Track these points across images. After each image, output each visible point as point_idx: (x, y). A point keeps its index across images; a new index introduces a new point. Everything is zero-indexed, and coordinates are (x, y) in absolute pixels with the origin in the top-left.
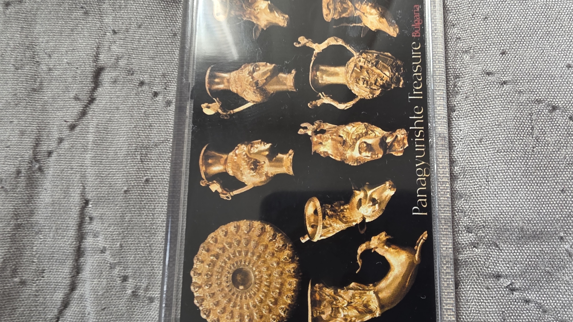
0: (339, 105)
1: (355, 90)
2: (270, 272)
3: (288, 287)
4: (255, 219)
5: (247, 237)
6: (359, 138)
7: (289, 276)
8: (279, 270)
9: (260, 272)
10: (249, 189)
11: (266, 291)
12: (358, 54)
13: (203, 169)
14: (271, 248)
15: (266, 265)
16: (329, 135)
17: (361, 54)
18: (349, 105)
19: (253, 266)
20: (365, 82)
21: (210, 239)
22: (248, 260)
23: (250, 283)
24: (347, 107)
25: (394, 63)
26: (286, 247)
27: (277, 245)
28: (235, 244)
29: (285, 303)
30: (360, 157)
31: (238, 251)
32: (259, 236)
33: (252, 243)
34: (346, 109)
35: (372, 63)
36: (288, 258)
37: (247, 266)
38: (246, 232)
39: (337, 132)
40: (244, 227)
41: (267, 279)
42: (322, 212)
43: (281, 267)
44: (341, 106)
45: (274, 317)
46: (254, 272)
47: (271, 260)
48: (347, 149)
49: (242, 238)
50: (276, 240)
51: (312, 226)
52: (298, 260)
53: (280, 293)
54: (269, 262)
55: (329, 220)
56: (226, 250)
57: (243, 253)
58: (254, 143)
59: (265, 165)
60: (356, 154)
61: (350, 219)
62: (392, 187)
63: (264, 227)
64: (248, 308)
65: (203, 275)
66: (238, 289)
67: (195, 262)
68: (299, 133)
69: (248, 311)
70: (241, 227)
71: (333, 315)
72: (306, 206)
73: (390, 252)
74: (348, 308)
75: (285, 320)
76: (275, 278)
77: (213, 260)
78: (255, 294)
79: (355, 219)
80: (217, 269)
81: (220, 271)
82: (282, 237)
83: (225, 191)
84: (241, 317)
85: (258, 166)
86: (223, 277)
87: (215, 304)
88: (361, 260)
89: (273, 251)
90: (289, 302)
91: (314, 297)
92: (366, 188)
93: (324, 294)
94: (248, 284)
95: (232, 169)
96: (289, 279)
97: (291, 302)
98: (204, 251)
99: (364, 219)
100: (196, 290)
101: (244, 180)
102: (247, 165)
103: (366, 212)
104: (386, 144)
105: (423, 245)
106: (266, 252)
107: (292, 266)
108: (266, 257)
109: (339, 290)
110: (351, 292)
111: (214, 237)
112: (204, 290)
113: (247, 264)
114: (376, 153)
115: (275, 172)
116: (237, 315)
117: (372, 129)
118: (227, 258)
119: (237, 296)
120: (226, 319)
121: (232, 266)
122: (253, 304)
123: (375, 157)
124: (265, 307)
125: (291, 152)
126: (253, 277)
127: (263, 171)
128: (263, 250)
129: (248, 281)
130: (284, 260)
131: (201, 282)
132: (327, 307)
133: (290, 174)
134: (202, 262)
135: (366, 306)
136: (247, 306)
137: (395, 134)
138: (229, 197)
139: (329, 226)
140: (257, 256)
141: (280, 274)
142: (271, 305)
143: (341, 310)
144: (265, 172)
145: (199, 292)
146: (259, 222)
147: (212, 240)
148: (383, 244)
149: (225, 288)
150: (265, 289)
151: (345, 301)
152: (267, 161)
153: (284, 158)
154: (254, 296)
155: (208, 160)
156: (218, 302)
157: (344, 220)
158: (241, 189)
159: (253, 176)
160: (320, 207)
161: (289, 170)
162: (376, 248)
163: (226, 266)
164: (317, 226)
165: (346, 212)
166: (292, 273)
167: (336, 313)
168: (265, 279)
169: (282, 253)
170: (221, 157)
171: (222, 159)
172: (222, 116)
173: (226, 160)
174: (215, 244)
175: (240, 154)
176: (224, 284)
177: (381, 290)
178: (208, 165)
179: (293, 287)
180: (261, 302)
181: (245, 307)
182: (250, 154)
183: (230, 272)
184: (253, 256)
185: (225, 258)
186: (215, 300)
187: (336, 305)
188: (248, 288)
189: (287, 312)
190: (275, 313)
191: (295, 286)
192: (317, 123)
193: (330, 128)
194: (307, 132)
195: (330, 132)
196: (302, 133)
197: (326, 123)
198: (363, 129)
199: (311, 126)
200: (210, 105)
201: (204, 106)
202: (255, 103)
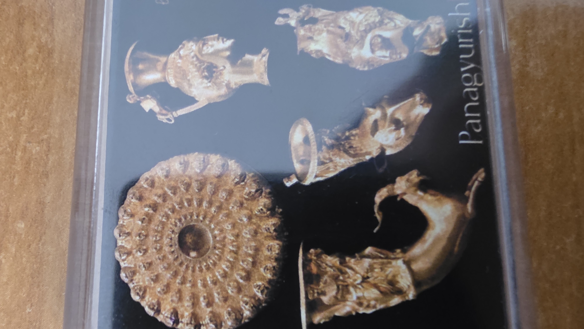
2: (237, 231)
3: (267, 253)
4: (212, 153)
5: (202, 178)
6: (370, 30)
7: (267, 236)
8: (251, 227)
9: (221, 231)
10: (201, 107)
11: (231, 260)
13: (130, 78)
14: (238, 195)
15: (231, 221)
16: (323, 26)
19: (210, 222)
21: (142, 182)
22: (202, 213)
23: (206, 247)
26: (261, 193)
27: (247, 190)
28: (182, 189)
29: (262, 278)
30: (372, 58)
31: (187, 199)
32: (219, 177)
33: (209, 188)
36: (265, 210)
37: (202, 221)
38: (199, 171)
39: (335, 21)
40: (195, 162)
41: (233, 241)
42: (316, 141)
43: (255, 224)
45: (245, 299)
46: (212, 231)
47: (238, 212)
48: (351, 45)
49: (193, 180)
50: (246, 183)
51: (302, 162)
52: (281, 213)
53: (254, 263)
54: (236, 216)
55: (328, 153)
56: (168, 198)
57: (195, 203)
58: (207, 39)
59: (225, 72)
60: (366, 53)
61: (361, 150)
62: (425, 102)
63: (226, 164)
64: (205, 285)
65: (133, 234)
66: (187, 257)
67: (120, 215)
68: (276, 23)
69: (204, 290)
70: (190, 163)
71: (339, 297)
72: (290, 132)
73: (427, 201)
74: (363, 287)
75: (264, 305)
76: (246, 240)
77: (148, 213)
78: (215, 264)
79: (369, 150)
80: (155, 226)
81: (160, 229)
82: (254, 179)
83: (166, 109)
84: (194, 298)
85: (215, 73)
86: (164, 238)
87: (152, 280)
88: (381, 213)
89: (241, 199)
90: (269, 276)
91: (308, 268)
92: (384, 104)
93: (324, 265)
94: (204, 249)
95: (175, 77)
96: (267, 241)
97: (273, 276)
98: (134, 199)
99: (383, 150)
100: (124, 257)
101: (193, 93)
102: (198, 71)
103: (387, 140)
104: (413, 38)
105: (479, 189)
106: (230, 201)
107: (272, 221)
108: (230, 208)
109: (347, 259)
110: (367, 262)
111: (150, 179)
112: (135, 258)
113: (201, 218)
114: (398, 52)
115: (242, 81)
116: (187, 296)
117: (390, 16)
118: (170, 209)
119: (187, 267)
120: (171, 303)
121: (177, 221)
122: (212, 279)
123: (396, 58)
124: (231, 284)
125: (264, 51)
126: (211, 239)
127: (222, 80)
128: (225, 197)
129: (203, 245)
130: (258, 213)
131: (131, 245)
132: (330, 284)
133: (264, 84)
134: (132, 216)
135: (392, 283)
136: (202, 283)
137: (426, 24)
138: (171, 119)
139: (328, 161)
140: (217, 207)
141: (252, 233)
142: (241, 281)
143: (351, 289)
144: (226, 82)
145: (127, 261)
146: (218, 155)
147: (145, 183)
148: (414, 188)
149: (168, 254)
150: (231, 257)
151: (358, 275)
152: (228, 66)
153: (254, 60)
154: (213, 268)
155: (138, 65)
156: (157, 276)
157: (352, 152)
158: (189, 108)
159: (208, 87)
160: (313, 133)
161: (263, 78)
162: (404, 194)
163: (169, 222)
164: (309, 162)
165: (354, 140)
166: (272, 232)
167: (344, 293)
168: (230, 241)
169: (256, 202)
170: (158, 61)
171: (159, 63)
172: (159, 1)
173: (165, 64)
174: (150, 188)
175: (186, 55)
176: (167, 249)
177: (415, 259)
178: (137, 72)
179: (274, 253)
180: (225, 275)
181: (199, 283)
182: (202, 55)
183: (176, 231)
184: (211, 207)
185: (167, 209)
186: (152, 273)
187: (344, 281)
188: (203, 255)
189: (265, 291)
190: (247, 293)
191: (277, 252)
192: (304, 9)
193: (325, 16)
194: (289, 22)
195: (325, 21)
196: (282, 24)
197: (318, 9)
198: (375, 16)
199: (295, 13)
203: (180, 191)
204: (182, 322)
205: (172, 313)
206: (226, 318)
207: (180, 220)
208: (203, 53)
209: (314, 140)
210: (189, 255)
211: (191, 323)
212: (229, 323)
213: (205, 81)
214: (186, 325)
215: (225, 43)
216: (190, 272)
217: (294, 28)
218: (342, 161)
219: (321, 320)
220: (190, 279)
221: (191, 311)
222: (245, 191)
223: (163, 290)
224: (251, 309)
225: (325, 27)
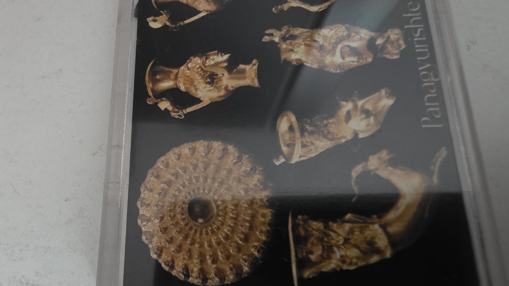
0: (312, 7)
2: (236, 202)
3: (261, 219)
4: (214, 140)
7: (262, 206)
8: (248, 198)
9: (223, 201)
10: (205, 105)
11: (232, 225)
13: (149, 86)
14: (236, 172)
15: (231, 194)
16: (301, 40)
18: (323, 7)
21: (159, 164)
22: (208, 187)
23: (211, 215)
24: (320, 9)
26: (255, 171)
27: (243, 168)
28: (191, 169)
29: (259, 240)
31: (194, 177)
32: (221, 158)
33: (212, 168)
34: (320, 11)
36: (259, 184)
38: (204, 154)
40: (201, 148)
41: (233, 210)
43: (251, 196)
44: (314, 9)
45: (245, 257)
46: (216, 201)
47: (237, 187)
49: (199, 162)
50: (242, 163)
51: (288, 146)
53: (251, 228)
54: (235, 189)
55: (309, 138)
56: (179, 176)
57: (201, 180)
58: (209, 54)
59: (224, 78)
61: (337, 135)
62: (389, 95)
63: (226, 149)
64: (210, 246)
65: (152, 206)
66: (196, 223)
67: (142, 190)
68: (264, 40)
69: (210, 249)
70: (197, 149)
71: (325, 256)
72: (278, 122)
73: (396, 175)
74: (345, 247)
75: (260, 262)
76: (244, 209)
77: (164, 188)
78: (218, 228)
79: (344, 135)
80: (170, 198)
81: (173, 200)
82: (249, 160)
83: (177, 108)
84: (201, 257)
85: (216, 80)
86: (177, 208)
87: (167, 241)
88: (357, 185)
89: (239, 176)
90: (264, 238)
91: (297, 232)
92: (355, 98)
93: (311, 229)
94: (209, 216)
95: (184, 83)
96: (261, 209)
97: (267, 238)
98: (153, 177)
99: (356, 134)
100: (144, 224)
101: (199, 95)
102: (202, 78)
103: (359, 127)
105: (442, 164)
106: (230, 177)
107: (265, 193)
108: (230, 183)
109: (330, 223)
110: (347, 226)
111: (165, 161)
112: (154, 224)
113: (206, 192)
115: (237, 85)
116: (196, 255)
118: (181, 185)
119: (196, 231)
120: (183, 260)
121: (187, 194)
122: (216, 241)
124: (233, 244)
125: (254, 61)
126: (215, 208)
127: (221, 84)
128: (226, 175)
129: (209, 214)
130: (253, 186)
131: (150, 214)
132: (316, 245)
133: (255, 86)
134: (151, 190)
135: (371, 243)
136: (208, 244)
138: (181, 115)
139: (310, 144)
140: (219, 182)
141: (249, 202)
142: (240, 242)
143: (335, 249)
144: (224, 86)
145: (147, 226)
146: (220, 142)
147: (162, 165)
148: (385, 165)
149: (180, 220)
150: (231, 223)
151: (341, 237)
152: (226, 74)
153: (246, 68)
154: (217, 231)
155: (156, 76)
156: (172, 238)
157: (330, 137)
158: (196, 106)
159: (210, 90)
160: (296, 122)
161: (254, 82)
162: (377, 169)
163: (180, 195)
164: (294, 145)
165: (331, 127)
166: (265, 202)
167: (329, 252)
168: (230, 210)
169: (251, 177)
170: (171, 72)
171: (172, 74)
172: (171, 29)
173: (177, 74)
174: (165, 169)
175: (193, 67)
176: (179, 216)
177: (390, 223)
178: (155, 82)
179: (267, 219)
180: (227, 237)
181: (206, 245)
182: (205, 67)
183: (186, 202)
184: (214, 183)
185: (179, 185)
186: (167, 236)
187: (328, 242)
188: (209, 221)
189: (261, 251)
190: (246, 253)
191: (270, 218)
192: (286, 29)
193: (302, 33)
194: (273, 39)
195: (302, 37)
196: (268, 40)
197: (297, 28)
198: (343, 31)
199: (278, 32)
200: (157, 18)
201: (149, 19)
202: (209, 13)
203: (189, 170)
204: (192, 276)
205: (184, 269)
206: (228, 273)
207: (190, 193)
208: (206, 65)
209: (298, 128)
210: (197, 221)
211: (199, 277)
212: (231, 277)
213: (208, 86)
214: (195, 279)
215: (223, 57)
216: (198, 235)
217: (277, 43)
218: (322, 144)
219: (309, 275)
220: (198, 240)
221: (200, 267)
222: (242, 169)
223: (176, 250)
224: (249, 265)
225: (303, 41)
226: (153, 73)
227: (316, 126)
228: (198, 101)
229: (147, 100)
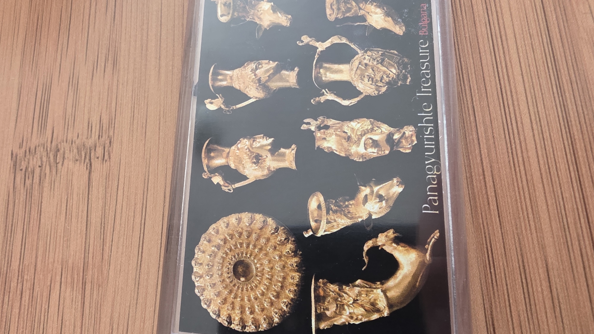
0: (344, 101)
1: (360, 86)
2: (272, 265)
3: (291, 281)
4: (257, 212)
5: (250, 229)
6: (364, 135)
7: (291, 269)
8: (281, 263)
9: (261, 264)
10: (250, 182)
11: (267, 284)
12: (363, 52)
13: (205, 162)
14: (273, 241)
16: (333, 130)
17: (366, 53)
18: (354, 101)
19: (254, 258)
20: (370, 79)
21: (211, 230)
22: (250, 252)
24: (351, 103)
25: (401, 61)
26: (288, 241)
27: (279, 238)
28: (237, 236)
29: (287, 297)
30: (366, 153)
31: (239, 243)
32: (261, 229)
33: (254, 236)
34: (350, 105)
35: (378, 61)
36: (290, 252)
37: (249, 258)
38: (248, 225)
39: (341, 128)
40: (246, 219)
41: (269, 272)
42: (326, 207)
43: (283, 261)
44: (346, 103)
45: (276, 310)
46: (255, 264)
47: (273, 253)
48: (351, 144)
49: (244, 231)
50: (278, 234)
51: (316, 221)
52: (301, 255)
53: (282, 287)
54: (271, 255)
55: (333, 216)
56: (227, 241)
57: (245, 245)
58: (256, 137)
59: (267, 159)
60: (361, 150)
61: (356, 215)
62: (400, 184)
63: (266, 221)
64: (249, 300)
65: (204, 265)
67: (196, 251)
68: (302, 128)
69: (249, 303)
70: (243, 219)
71: (338, 312)
72: (309, 200)
73: (398, 250)
74: (353, 306)
75: (287, 315)
76: (277, 271)
77: (214, 251)
78: (256, 286)
79: (361, 215)
80: (218, 260)
81: (221, 262)
82: (284, 231)
83: (227, 183)
84: (242, 308)
85: (261, 161)
86: (224, 268)
87: (215, 295)
88: (367, 257)
89: (275, 244)
90: (292, 296)
91: (317, 292)
92: (372, 184)
93: (328, 290)
94: (250, 276)
95: (234, 162)
96: (291, 272)
97: (294, 297)
98: (206, 241)
99: (370, 215)
100: (197, 279)
101: (246, 173)
102: (250, 159)
103: (373, 209)
104: (393, 140)
105: (434, 243)
106: (268, 245)
107: (295, 260)
108: (268, 250)
109: (344, 287)
110: (357, 290)
111: (216, 228)
112: (205, 280)
113: (248, 256)
114: (383, 149)
115: (278, 166)
116: (237, 307)
117: (378, 125)
118: (228, 249)
119: (238, 288)
120: (227, 310)
121: (233, 257)
122: (254, 297)
123: (382, 153)
125: (293, 146)
126: (255, 269)
127: (265, 165)
128: (265, 242)
129: (250, 273)
130: (286, 254)
131: (202, 271)
132: (332, 303)
133: (293, 169)
134: (204, 252)
135: (373, 304)
136: (248, 298)
137: (402, 131)
138: (231, 189)
139: (333, 221)
140: (259, 249)
141: (282, 267)
142: (273, 298)
143: (346, 307)
144: (267, 166)
145: (200, 282)
146: (261, 215)
147: (214, 231)
148: (391, 242)
149: (226, 279)
150: (267, 282)
151: (351, 298)
152: (269, 156)
153: (286, 152)
154: (255, 289)
155: (211, 153)
156: (219, 293)
157: (350, 216)
158: (243, 182)
160: (324, 202)
161: (292, 165)
162: (384, 245)
163: (227, 258)
164: (321, 221)
165: (352, 207)
166: (295, 267)
167: (341, 310)
168: (267, 272)
169: (285, 246)
170: (224, 151)
171: (224, 152)
172: (225, 112)
173: (228, 153)
174: (216, 235)
175: (242, 148)
176: (225, 275)
177: (389, 289)
178: (210, 158)
179: (295, 281)
180: (263, 294)
181: (246, 299)
182: (252, 148)
183: (232, 263)
184: (255, 248)
185: (226, 249)
186: (216, 290)
187: (341, 302)
188: (249, 280)
189: (289, 306)
190: (277, 307)
191: (297, 280)
192: (320, 119)
193: (334, 124)
194: (310, 128)
195: (334, 128)
196: (305, 129)
197: (330, 119)
198: (368, 125)
199: (315, 122)
200: (213, 101)
201: (207, 101)
202: (257, 99)
203: (235, 237)
204: (234, 323)
205: (227, 317)
206: (262, 322)
207: (235, 257)
208: (253, 146)
210: (240, 280)
211: (240, 325)
212: (265, 326)
213: (254, 165)
214: (236, 326)
215: (268, 140)
216: (240, 291)
217: (313, 132)
218: (343, 221)
219: (325, 327)
220: (240, 295)
221: (240, 316)
222: (278, 239)
223: (222, 302)
224: (279, 317)
225: (334, 132)
226: (209, 151)
227: (339, 206)
228: (245, 178)
229: (203, 174)
